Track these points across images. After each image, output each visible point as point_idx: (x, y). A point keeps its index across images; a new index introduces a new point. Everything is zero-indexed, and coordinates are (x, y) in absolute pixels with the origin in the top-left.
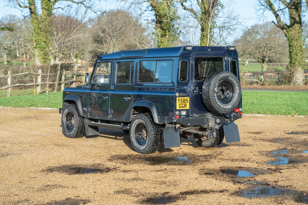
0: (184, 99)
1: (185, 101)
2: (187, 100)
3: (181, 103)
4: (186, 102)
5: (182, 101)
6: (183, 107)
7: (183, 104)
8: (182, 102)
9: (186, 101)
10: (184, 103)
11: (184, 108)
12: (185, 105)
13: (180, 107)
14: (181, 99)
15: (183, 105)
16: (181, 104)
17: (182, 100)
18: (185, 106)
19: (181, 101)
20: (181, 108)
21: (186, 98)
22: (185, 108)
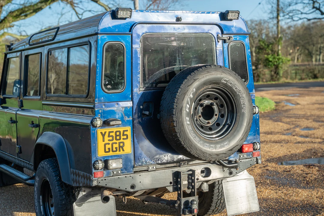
0: (116, 132)
1: (120, 135)
2: (125, 133)
3: (109, 140)
4: (123, 139)
5: (112, 136)
6: (114, 149)
7: (116, 143)
8: (111, 138)
9: (124, 135)
10: (118, 142)
11: (118, 153)
12: (121, 145)
13: (107, 150)
14: (110, 132)
15: (117, 146)
16: (111, 142)
17: (111, 134)
18: (120, 147)
19: (109, 136)
20: (109, 152)
21: (121, 129)
22: (122, 152)
